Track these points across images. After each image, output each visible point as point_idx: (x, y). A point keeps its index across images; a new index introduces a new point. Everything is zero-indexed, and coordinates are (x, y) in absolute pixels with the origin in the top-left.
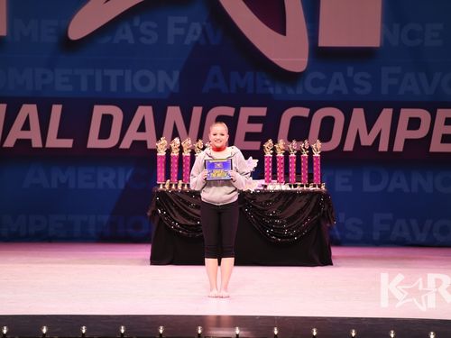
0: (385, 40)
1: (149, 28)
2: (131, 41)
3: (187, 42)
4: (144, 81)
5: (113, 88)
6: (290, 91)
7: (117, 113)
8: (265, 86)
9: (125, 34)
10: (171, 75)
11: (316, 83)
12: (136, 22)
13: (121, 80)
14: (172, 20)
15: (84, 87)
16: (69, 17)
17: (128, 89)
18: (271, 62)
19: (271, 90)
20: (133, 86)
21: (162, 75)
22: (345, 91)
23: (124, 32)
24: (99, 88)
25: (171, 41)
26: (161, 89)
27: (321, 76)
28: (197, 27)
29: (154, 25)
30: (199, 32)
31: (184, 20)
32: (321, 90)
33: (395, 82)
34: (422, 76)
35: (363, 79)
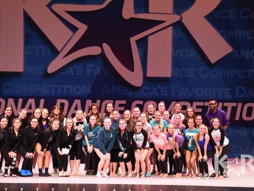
0: (173, 74)
1: (79, 69)
2: (72, 74)
3: (95, 74)
4: (77, 90)
5: (65, 92)
6: (135, 94)
7: (66, 102)
8: (126, 92)
9: (70, 71)
10: (88, 88)
11: (146, 91)
12: (74, 66)
13: (68, 89)
14: (89, 66)
15: (53, 92)
16: (48, 64)
17: (71, 92)
18: (128, 82)
19: (128, 94)
20: (73, 92)
21: (85, 87)
22: (157, 95)
23: (69, 70)
24: (59, 92)
25: (88, 74)
26: (84, 93)
27: (148, 88)
28: (99, 68)
29: (81, 68)
30: (99, 70)
31: (93, 65)
32: (148, 94)
33: (177, 91)
34: (187, 89)
35: (164, 90)
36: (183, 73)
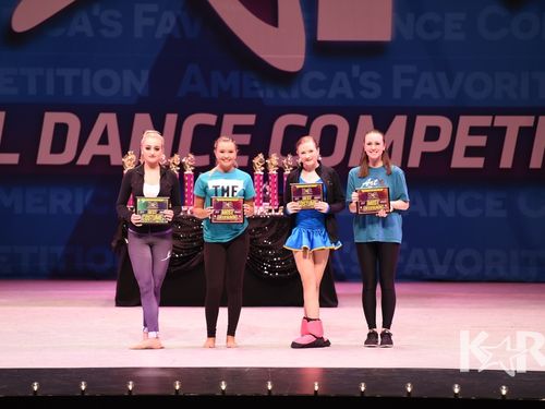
0: (397, 32)
1: (111, 18)
2: (90, 33)
3: (159, 35)
4: (106, 83)
5: (69, 90)
6: (283, 95)
7: (73, 122)
8: (254, 89)
9: (83, 25)
10: (139, 76)
11: (315, 85)
12: (96, 10)
13: (77, 81)
14: (140, 8)
15: (32, 90)
17: (86, 92)
18: (258, 58)
19: (261, 93)
20: (92, 89)
21: (128, 75)
22: (350, 95)
23: (81, 23)
24: (50, 91)
25: (138, 34)
26: (127, 92)
27: (321, 76)
28: (170, 17)
29: (117, 14)
30: (173, 21)
31: (154, 8)
32: (322, 93)
33: (409, 83)
34: (442, 76)
35: (371, 79)
36: (429, 27)
